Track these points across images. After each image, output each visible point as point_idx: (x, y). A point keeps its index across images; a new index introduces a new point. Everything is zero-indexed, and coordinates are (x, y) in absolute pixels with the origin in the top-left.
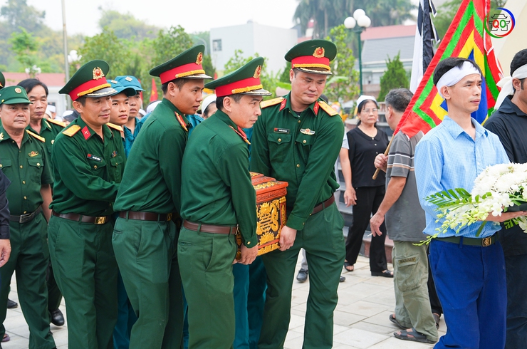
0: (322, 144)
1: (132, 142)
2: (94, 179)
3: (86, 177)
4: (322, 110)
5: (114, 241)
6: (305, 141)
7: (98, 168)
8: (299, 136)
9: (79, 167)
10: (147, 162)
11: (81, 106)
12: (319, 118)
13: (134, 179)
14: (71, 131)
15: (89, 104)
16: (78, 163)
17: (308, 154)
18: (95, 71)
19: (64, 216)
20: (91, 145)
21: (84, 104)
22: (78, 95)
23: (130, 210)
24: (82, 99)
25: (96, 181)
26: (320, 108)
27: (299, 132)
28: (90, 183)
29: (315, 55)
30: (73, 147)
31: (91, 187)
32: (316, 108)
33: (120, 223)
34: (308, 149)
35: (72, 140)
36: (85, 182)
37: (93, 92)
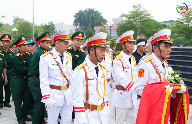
0: (81, 59)
1: (33, 56)
2: (24, 67)
3: (22, 67)
4: (81, 51)
5: (28, 83)
6: (76, 58)
7: (25, 64)
8: (75, 57)
9: (21, 64)
10: (36, 63)
11: (20, 48)
12: (80, 53)
13: (33, 67)
14: (18, 55)
15: (22, 47)
16: (20, 63)
17: (77, 61)
18: (23, 38)
19: (16, 77)
20: (23, 58)
21: (20, 47)
22: (19, 44)
23: (32, 75)
24: (20, 46)
25: (25, 68)
26: (80, 50)
27: (75, 56)
28: (23, 68)
29: (79, 35)
30: (19, 59)
31: (24, 69)
32: (79, 50)
33: (29, 79)
34: (77, 60)
35: (19, 57)
36: (22, 68)
37: (23, 43)
